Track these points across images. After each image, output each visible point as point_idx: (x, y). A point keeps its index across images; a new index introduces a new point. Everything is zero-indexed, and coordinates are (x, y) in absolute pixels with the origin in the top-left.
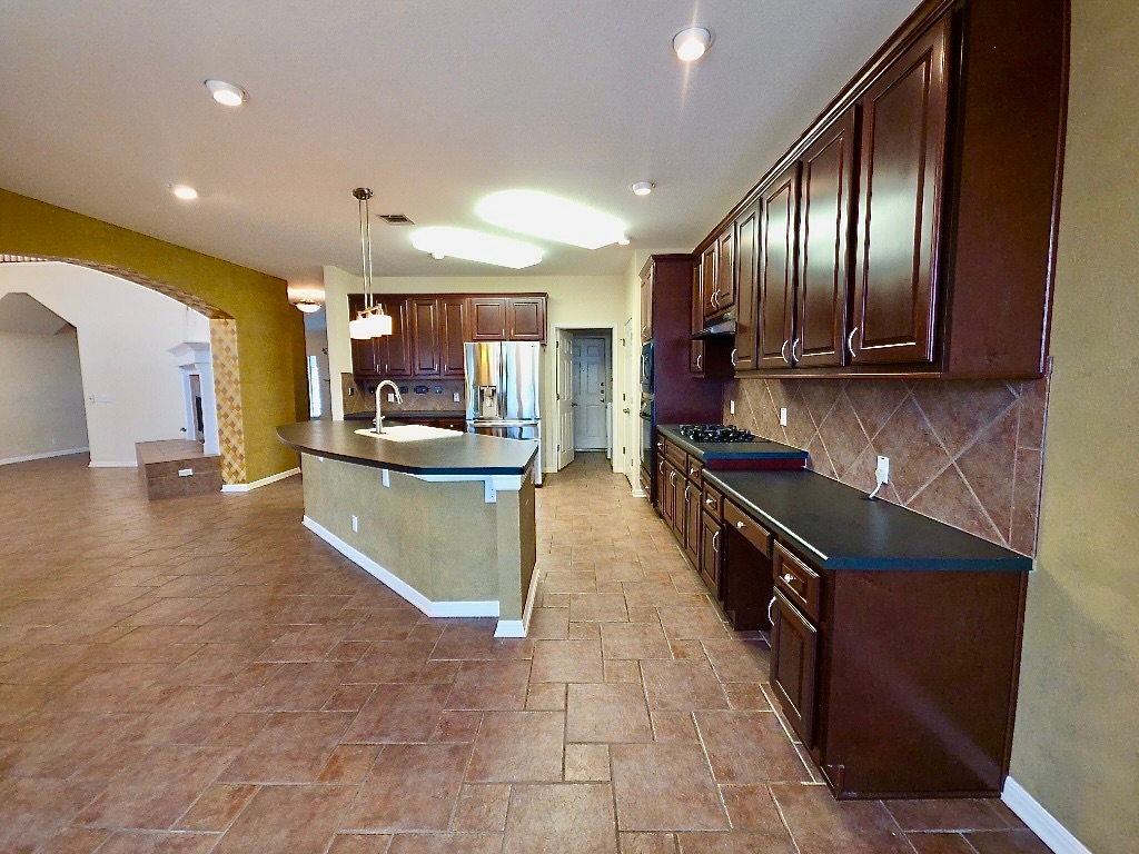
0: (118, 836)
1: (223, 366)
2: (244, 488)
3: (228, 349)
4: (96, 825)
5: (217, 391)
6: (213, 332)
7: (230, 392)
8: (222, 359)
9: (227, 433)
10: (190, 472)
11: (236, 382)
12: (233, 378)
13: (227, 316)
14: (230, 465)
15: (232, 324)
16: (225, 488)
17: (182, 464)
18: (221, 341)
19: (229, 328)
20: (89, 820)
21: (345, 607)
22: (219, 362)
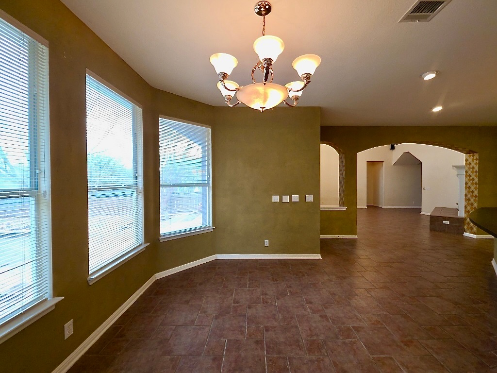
0: (350, 306)
1: (470, 176)
2: (475, 236)
3: (473, 168)
4: (349, 300)
5: (466, 188)
6: (467, 160)
7: (472, 188)
8: (470, 172)
9: (469, 208)
10: (448, 222)
11: (476, 184)
12: (474, 182)
13: (474, 152)
14: (469, 224)
15: (477, 156)
16: (465, 234)
17: (445, 218)
18: (470, 164)
19: (475, 158)
20: (348, 299)
21: (474, 305)
22: (468, 174)
